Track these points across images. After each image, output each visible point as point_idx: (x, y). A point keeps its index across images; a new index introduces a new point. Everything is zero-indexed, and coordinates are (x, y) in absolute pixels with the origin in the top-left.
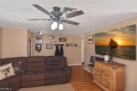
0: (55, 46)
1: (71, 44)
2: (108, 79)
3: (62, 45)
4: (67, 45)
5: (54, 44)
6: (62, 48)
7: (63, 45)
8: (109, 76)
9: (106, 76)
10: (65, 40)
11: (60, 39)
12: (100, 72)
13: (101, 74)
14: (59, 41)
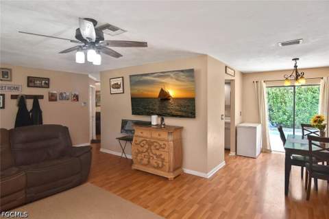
0: (15, 102)
1: (64, 95)
2: (162, 153)
3: (36, 98)
4: (52, 98)
5: (8, 94)
6: (36, 105)
7: (42, 97)
8: (164, 148)
9: (158, 149)
10: (45, 83)
11: (31, 81)
12: (147, 146)
13: (148, 149)
14: (28, 86)
